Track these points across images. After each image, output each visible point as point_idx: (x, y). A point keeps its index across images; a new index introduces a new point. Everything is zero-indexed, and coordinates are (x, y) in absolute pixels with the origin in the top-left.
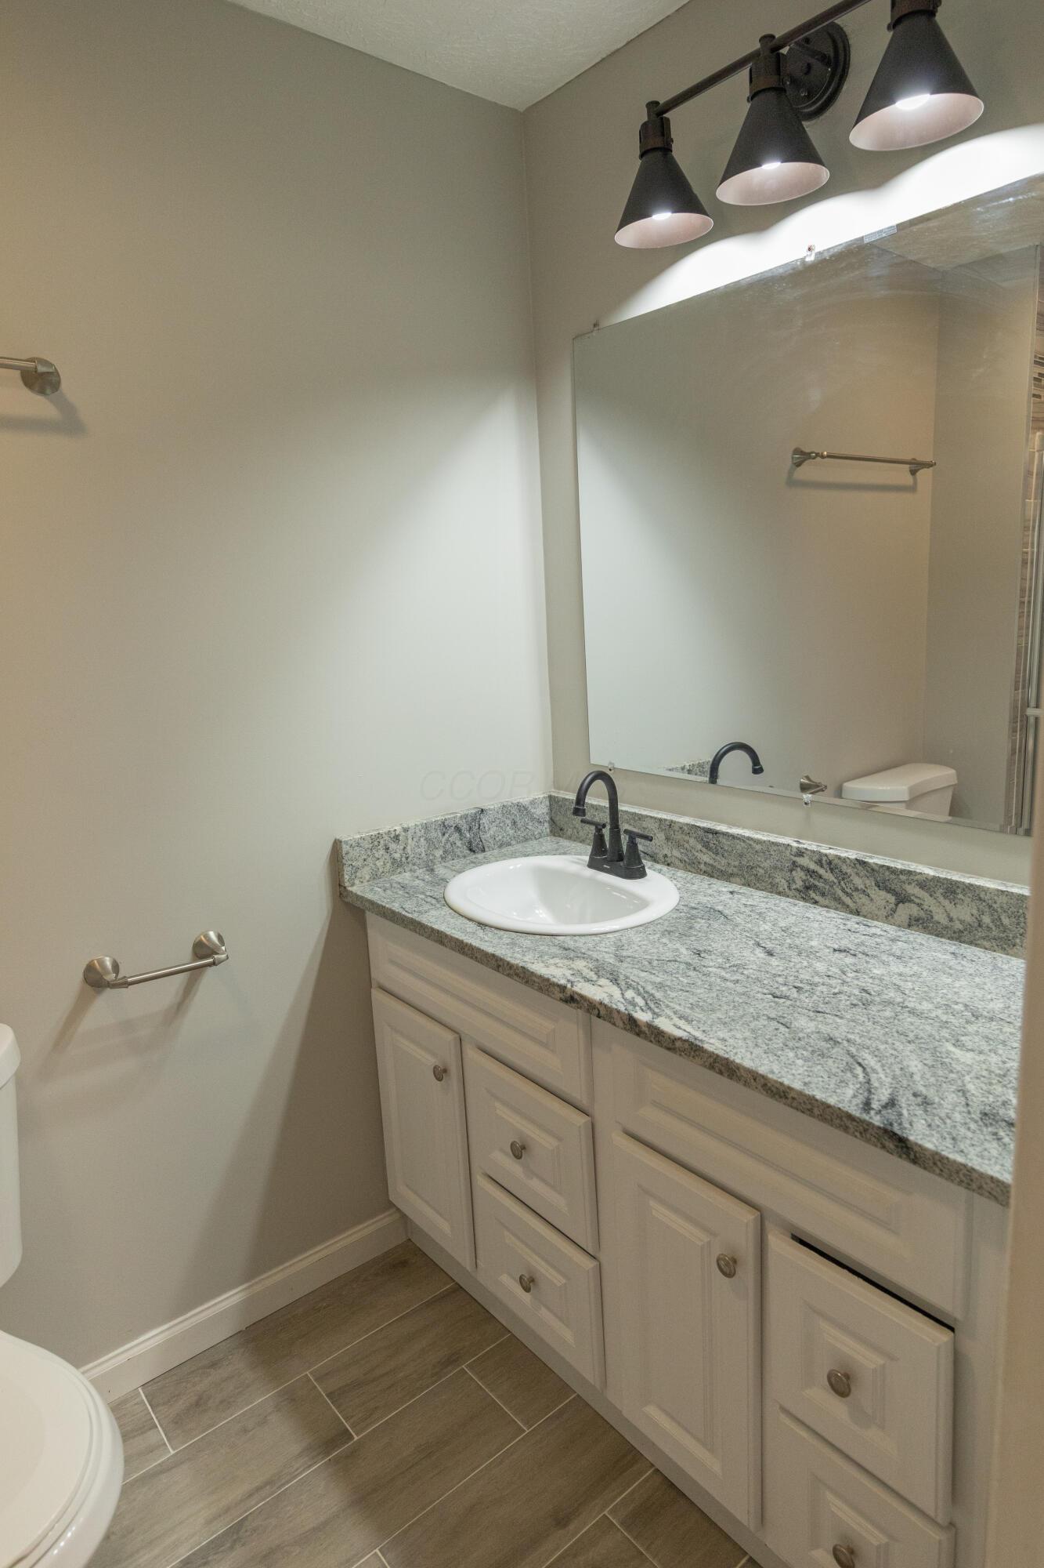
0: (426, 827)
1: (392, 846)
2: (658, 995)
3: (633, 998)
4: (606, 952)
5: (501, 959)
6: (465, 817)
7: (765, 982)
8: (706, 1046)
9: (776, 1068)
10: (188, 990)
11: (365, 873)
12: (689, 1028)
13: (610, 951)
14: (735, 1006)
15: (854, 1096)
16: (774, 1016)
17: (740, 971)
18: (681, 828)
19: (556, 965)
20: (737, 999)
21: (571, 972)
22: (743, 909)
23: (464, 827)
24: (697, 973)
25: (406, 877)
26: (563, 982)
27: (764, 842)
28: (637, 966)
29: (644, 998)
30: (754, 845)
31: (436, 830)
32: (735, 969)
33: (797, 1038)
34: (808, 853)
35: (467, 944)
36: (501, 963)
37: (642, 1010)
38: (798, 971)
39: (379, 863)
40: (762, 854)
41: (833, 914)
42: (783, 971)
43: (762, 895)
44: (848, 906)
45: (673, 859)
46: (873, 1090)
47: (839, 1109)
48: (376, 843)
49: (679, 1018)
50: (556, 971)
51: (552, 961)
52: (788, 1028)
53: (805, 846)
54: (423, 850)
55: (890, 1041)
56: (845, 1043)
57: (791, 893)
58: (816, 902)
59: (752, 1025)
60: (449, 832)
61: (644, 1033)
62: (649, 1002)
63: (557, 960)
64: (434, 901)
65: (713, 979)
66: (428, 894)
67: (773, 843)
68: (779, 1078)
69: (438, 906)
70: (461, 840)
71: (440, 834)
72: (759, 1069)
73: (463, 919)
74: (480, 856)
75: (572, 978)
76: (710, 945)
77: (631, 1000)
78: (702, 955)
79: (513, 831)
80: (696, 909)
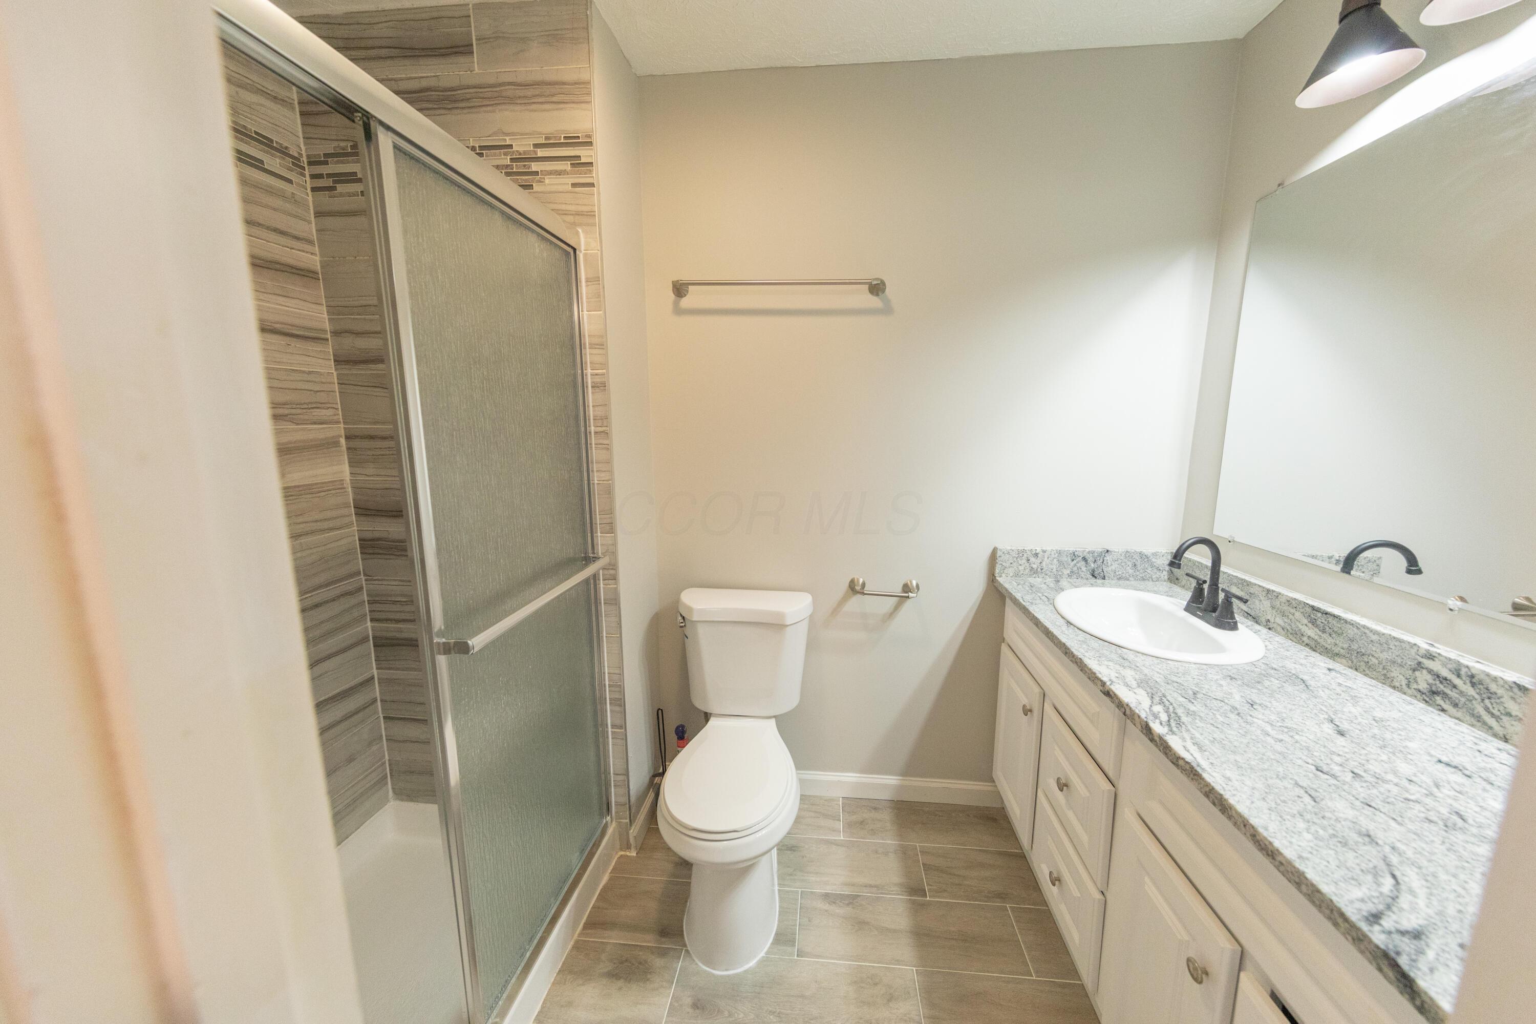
0: (1060, 553)
1: (1032, 559)
2: (1184, 719)
3: (1159, 712)
4: (1158, 672)
5: (1068, 649)
6: (1093, 552)
7: (1315, 754)
8: (1205, 775)
9: (1273, 827)
10: (897, 607)
11: (1011, 571)
12: (1198, 755)
13: (1162, 673)
14: (1262, 759)
15: (1362, 900)
16: (1305, 785)
17: (1291, 734)
18: (1288, 601)
19: (1108, 666)
20: (1269, 754)
21: (1117, 675)
22: (1334, 686)
23: (1090, 559)
24: (1240, 718)
25: (1037, 581)
26: (1105, 679)
27: (1384, 634)
28: (1179, 692)
29: (1169, 716)
30: (1371, 635)
31: (1067, 556)
32: (1286, 730)
33: (1320, 815)
34: (1441, 658)
35: (1050, 631)
36: (1068, 651)
37: (1161, 724)
38: (1368, 761)
39: (1021, 568)
40: (1377, 645)
41: (1464, 728)
42: (1346, 753)
43: (1368, 682)
44: (1491, 728)
45: (1275, 626)
46: (1394, 909)
47: (1331, 901)
48: (1021, 555)
49: (1193, 743)
50: (1104, 671)
51: (1106, 663)
52: (1315, 801)
53: (1438, 651)
54: (1055, 567)
55: (1462, 877)
56: (1387, 849)
57: (1409, 691)
58: (1443, 710)
59: (1270, 782)
60: (1077, 560)
61: (1156, 741)
62: (1172, 721)
63: (1110, 663)
64: (1046, 599)
65: (1254, 729)
66: (1045, 594)
67: (1394, 638)
68: (1270, 837)
69: (1047, 603)
70: (1086, 567)
71: (1070, 560)
72: (1251, 818)
73: (1059, 616)
74: (1100, 581)
75: (1114, 679)
76: (1270, 702)
77: (1156, 713)
78: (1255, 707)
79: (1133, 571)
80: (1275, 670)
